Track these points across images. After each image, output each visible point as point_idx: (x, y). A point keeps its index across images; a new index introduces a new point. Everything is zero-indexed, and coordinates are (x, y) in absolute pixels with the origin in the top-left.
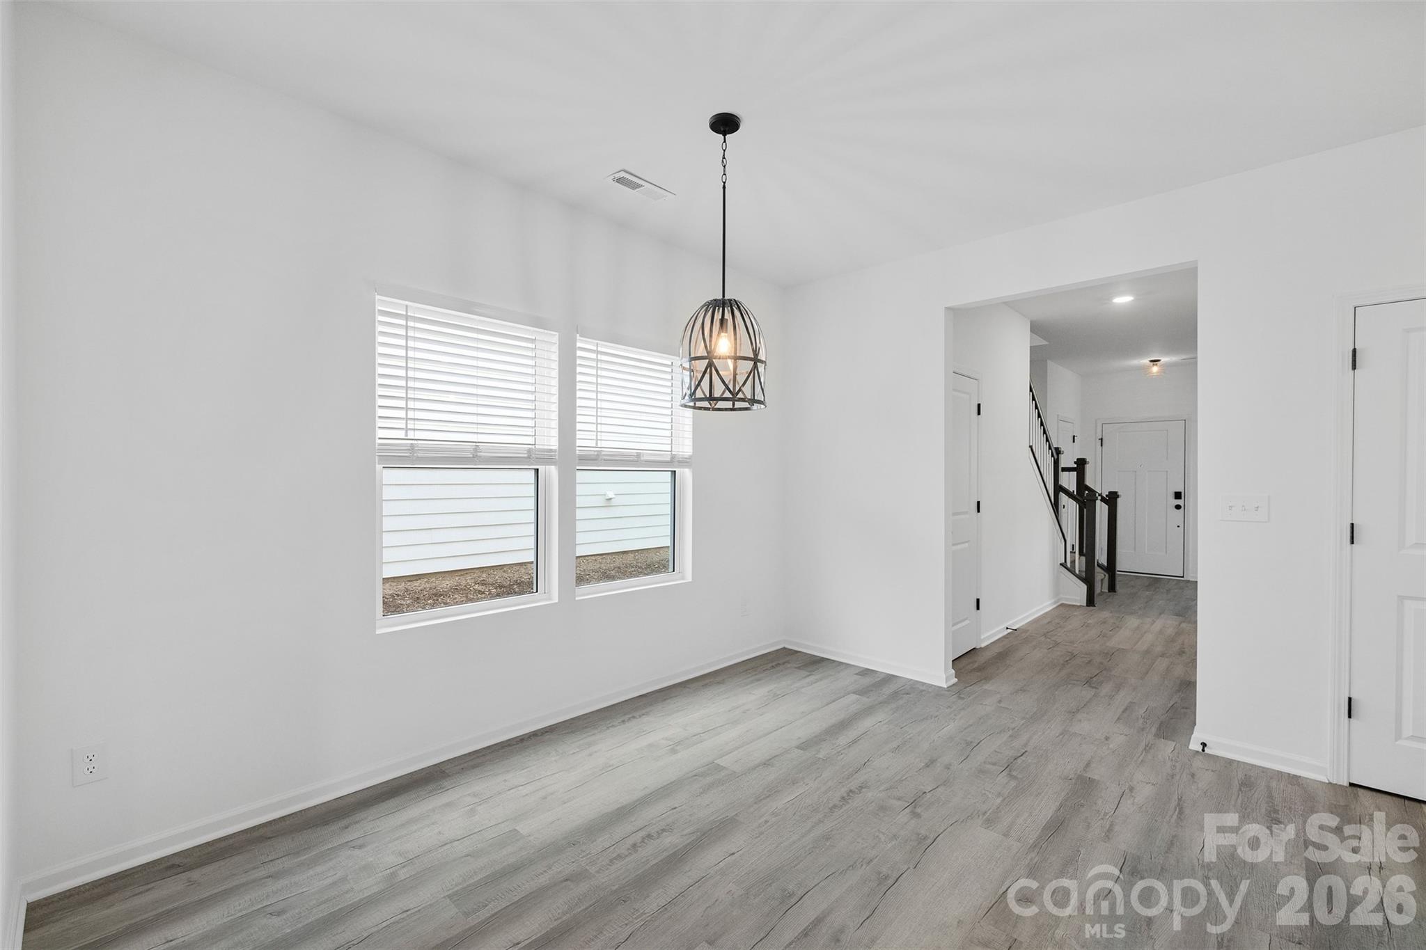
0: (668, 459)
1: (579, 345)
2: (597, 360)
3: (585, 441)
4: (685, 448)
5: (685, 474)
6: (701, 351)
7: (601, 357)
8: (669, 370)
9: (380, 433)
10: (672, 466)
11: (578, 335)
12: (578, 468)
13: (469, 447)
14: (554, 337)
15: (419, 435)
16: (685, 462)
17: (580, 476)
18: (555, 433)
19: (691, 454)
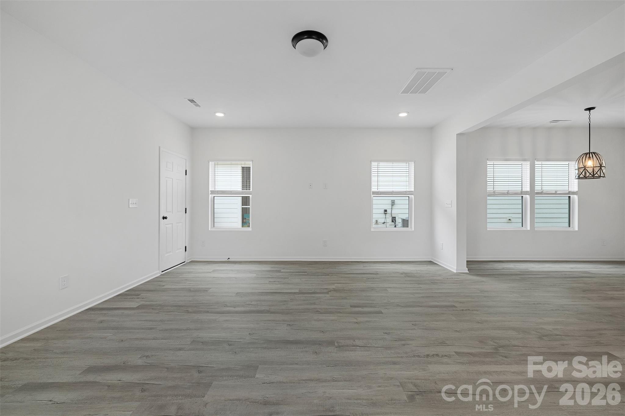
0: (568, 192)
1: (536, 163)
2: (542, 167)
3: (538, 188)
4: (575, 188)
5: (575, 198)
6: (581, 166)
7: (543, 165)
8: (568, 166)
9: (488, 189)
10: (569, 196)
11: (536, 161)
12: (536, 195)
13: (506, 191)
14: (529, 163)
15: (496, 189)
16: (574, 193)
17: (536, 198)
18: (529, 187)
19: (577, 190)
